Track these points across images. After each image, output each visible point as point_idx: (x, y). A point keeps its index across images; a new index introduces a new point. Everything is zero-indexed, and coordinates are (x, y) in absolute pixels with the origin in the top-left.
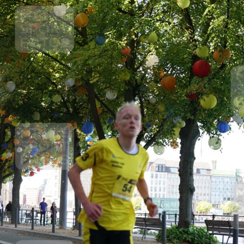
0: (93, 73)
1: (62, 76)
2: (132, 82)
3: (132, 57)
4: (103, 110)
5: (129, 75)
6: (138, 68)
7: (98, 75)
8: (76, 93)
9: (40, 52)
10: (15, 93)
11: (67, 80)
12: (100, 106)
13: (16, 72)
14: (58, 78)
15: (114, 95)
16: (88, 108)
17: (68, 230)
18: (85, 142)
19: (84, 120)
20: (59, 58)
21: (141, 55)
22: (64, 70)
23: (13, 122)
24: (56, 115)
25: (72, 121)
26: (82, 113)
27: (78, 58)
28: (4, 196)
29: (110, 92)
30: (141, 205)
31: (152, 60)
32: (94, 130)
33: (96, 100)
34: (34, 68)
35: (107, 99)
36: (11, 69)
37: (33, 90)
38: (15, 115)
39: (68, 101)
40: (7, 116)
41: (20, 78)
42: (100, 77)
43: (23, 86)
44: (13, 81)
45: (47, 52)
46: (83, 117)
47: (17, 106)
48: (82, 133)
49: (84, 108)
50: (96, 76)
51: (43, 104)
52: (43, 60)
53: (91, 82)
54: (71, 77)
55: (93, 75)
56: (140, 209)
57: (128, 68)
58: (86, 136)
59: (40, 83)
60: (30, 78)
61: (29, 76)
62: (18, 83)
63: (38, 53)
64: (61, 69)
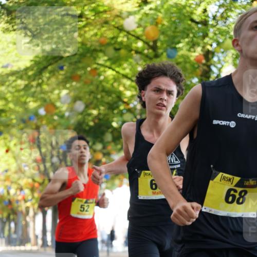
9: (110, 70)
13: (85, 92)
20: (129, 76)
44: (82, 101)
52: (114, 78)
59: (111, 102)
60: (101, 98)
61: (99, 96)
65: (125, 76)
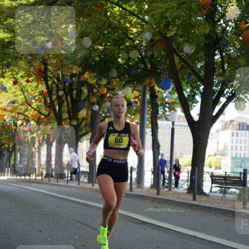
0: (171, 26)
1: (140, 31)
2: (211, 35)
3: (213, 9)
4: (182, 65)
5: (209, 29)
6: (219, 20)
7: (176, 28)
8: (154, 48)
9: (117, 7)
10: (92, 49)
11: (145, 34)
12: (179, 61)
13: (92, 28)
14: (135, 33)
15: (192, 49)
16: (166, 64)
17: (146, 189)
18: (163, 99)
19: (162, 76)
20: (136, 13)
21: (222, 7)
22: (141, 25)
23: (89, 79)
24: (133, 72)
25: (150, 77)
26: (160, 69)
27: (155, 11)
28: (81, 156)
29: (188, 46)
30: (221, 164)
31: (233, 11)
32: (172, 86)
33: (175, 55)
34: (110, 23)
35: (186, 54)
36: (87, 24)
37: (110, 46)
38: (92, 72)
39: (146, 56)
40: (83, 73)
41: (97, 34)
42: (177, 30)
43: (100, 41)
44: (90, 37)
45: (124, 6)
46: (161, 73)
47: (93, 63)
48: (160, 90)
49: (162, 64)
50: (173, 29)
51: (120, 60)
52: (120, 15)
53: (169, 35)
54: (148, 31)
55: (170, 28)
56: (220, 169)
57: (208, 21)
58: (164, 92)
59: (117, 39)
60: (107, 34)
61: (106, 32)
62: (94, 39)
63: (115, 7)
64: (139, 24)
65: (132, 14)
